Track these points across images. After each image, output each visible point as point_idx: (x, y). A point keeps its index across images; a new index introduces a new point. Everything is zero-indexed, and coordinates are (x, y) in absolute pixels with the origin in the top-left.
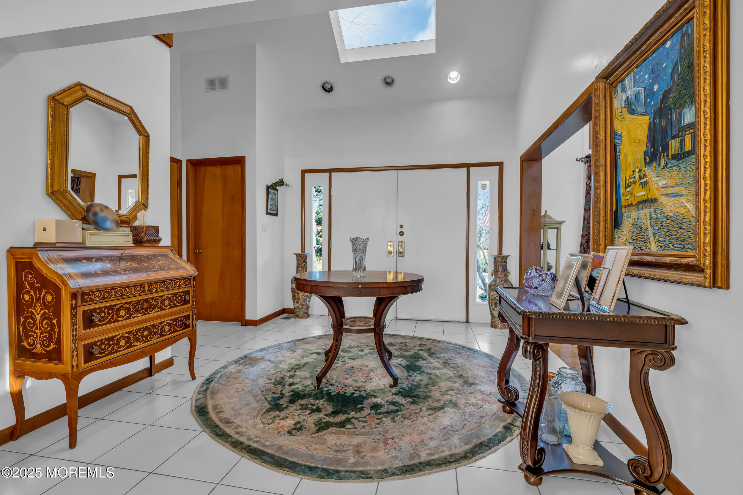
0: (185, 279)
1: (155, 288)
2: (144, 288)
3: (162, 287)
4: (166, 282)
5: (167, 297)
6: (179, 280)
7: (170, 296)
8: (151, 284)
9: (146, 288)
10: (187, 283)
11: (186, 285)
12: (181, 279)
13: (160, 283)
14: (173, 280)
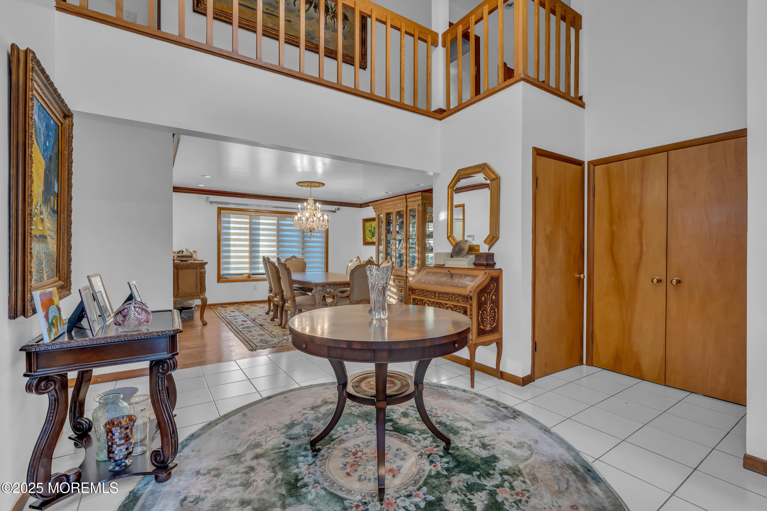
0: (463, 297)
1: (442, 297)
2: (436, 295)
3: (446, 297)
4: (449, 294)
5: (450, 306)
6: (458, 296)
7: (452, 306)
8: (440, 293)
9: (437, 295)
10: (464, 300)
11: (463, 301)
12: (459, 295)
13: (445, 294)
14: (454, 294)
